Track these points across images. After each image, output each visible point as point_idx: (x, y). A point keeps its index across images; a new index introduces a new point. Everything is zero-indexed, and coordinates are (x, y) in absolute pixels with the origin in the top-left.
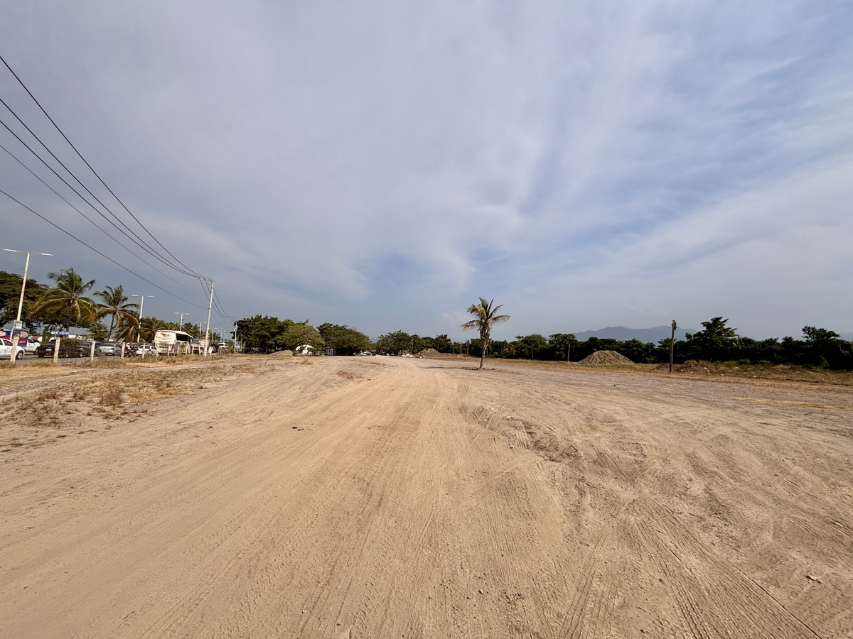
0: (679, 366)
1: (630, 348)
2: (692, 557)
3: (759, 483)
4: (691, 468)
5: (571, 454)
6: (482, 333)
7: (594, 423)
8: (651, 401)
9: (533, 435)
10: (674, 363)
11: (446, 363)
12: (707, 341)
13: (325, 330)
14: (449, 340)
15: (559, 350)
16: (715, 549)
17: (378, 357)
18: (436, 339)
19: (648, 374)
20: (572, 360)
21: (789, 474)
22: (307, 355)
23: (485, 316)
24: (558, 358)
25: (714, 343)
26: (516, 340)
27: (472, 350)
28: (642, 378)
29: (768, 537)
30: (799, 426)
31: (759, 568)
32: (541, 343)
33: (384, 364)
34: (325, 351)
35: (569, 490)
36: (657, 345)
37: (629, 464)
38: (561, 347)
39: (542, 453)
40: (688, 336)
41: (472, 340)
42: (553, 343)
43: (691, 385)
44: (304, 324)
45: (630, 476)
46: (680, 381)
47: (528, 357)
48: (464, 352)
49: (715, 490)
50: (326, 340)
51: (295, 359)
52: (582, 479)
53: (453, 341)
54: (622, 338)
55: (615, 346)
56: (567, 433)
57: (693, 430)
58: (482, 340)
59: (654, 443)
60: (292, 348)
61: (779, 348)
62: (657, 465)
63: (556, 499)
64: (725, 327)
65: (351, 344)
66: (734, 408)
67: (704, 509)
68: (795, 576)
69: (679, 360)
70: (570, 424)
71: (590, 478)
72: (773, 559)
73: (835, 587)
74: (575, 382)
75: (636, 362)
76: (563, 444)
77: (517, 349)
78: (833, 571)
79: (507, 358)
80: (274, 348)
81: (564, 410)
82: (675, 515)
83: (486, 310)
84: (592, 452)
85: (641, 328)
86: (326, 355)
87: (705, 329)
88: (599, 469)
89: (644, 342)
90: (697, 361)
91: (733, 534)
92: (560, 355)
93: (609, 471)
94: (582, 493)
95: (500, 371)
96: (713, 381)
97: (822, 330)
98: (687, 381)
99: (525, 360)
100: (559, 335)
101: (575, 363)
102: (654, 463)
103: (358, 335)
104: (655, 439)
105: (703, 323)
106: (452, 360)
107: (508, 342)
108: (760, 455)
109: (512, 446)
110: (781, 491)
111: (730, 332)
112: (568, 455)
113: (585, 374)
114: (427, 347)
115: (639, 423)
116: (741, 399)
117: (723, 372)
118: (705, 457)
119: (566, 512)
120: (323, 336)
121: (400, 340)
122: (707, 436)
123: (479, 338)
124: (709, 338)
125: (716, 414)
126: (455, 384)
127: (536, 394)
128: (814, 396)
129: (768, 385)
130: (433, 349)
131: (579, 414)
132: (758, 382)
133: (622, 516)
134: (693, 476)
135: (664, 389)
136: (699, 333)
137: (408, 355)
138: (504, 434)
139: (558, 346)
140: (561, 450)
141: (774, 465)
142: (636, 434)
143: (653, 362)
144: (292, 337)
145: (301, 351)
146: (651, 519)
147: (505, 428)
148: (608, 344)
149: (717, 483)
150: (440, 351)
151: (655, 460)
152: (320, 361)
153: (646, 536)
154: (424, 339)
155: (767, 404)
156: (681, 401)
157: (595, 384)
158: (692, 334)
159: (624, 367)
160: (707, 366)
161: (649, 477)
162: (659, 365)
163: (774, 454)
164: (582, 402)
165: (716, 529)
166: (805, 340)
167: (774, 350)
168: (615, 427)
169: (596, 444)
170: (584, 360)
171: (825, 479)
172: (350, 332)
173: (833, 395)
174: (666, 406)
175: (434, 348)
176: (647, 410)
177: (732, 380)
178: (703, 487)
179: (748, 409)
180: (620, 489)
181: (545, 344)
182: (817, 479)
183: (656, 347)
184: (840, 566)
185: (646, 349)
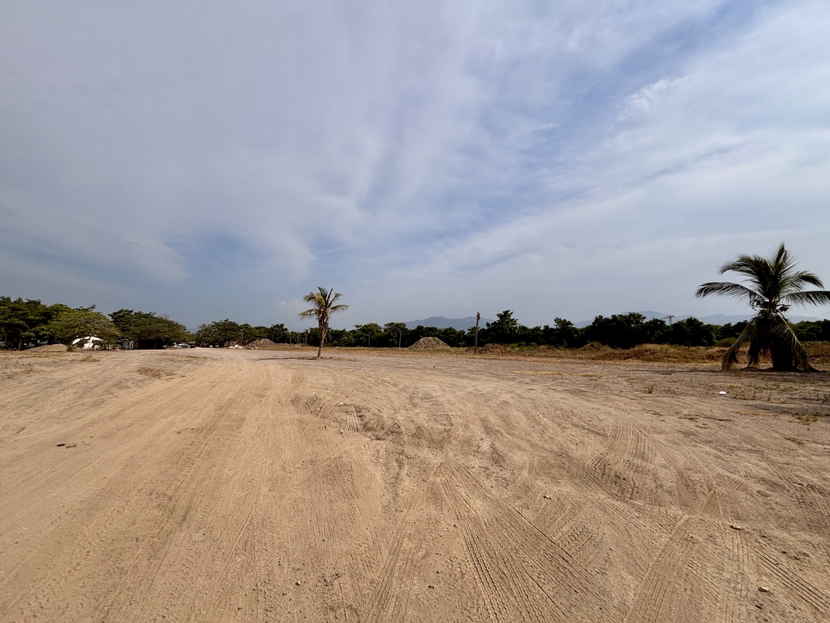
0: (481, 348)
1: (448, 335)
2: (478, 501)
3: (523, 434)
4: (483, 430)
5: (395, 431)
6: (320, 322)
7: (416, 401)
8: (460, 378)
9: (363, 418)
10: (478, 346)
11: (281, 354)
12: (499, 328)
13: (120, 318)
14: (286, 329)
15: (392, 338)
16: (493, 491)
17: (198, 349)
18: (271, 328)
19: (460, 356)
20: (404, 345)
21: (540, 424)
22: (92, 349)
23: (323, 305)
24: (392, 345)
25: (504, 330)
26: (355, 329)
27: (312, 339)
28: (455, 360)
29: (525, 473)
30: (549, 389)
31: (518, 498)
32: (377, 331)
33: (205, 358)
34: (121, 344)
35: (390, 465)
36: (467, 332)
37: (440, 433)
38: (394, 334)
39: (369, 434)
40: (488, 325)
41: (311, 329)
42: (387, 331)
43: (488, 363)
44: (87, 310)
45: (438, 444)
46: (481, 360)
47: (365, 345)
48: (302, 342)
49: (497, 444)
50: (123, 330)
51: (71, 355)
52: (402, 453)
53: (290, 331)
54: (442, 327)
55: (437, 333)
56: (393, 412)
57: (486, 398)
58: (320, 329)
59: (459, 413)
60: (67, 341)
61: (541, 333)
62: (460, 432)
63: (378, 475)
64: (511, 318)
65: (160, 335)
66: (513, 379)
67: (488, 461)
68: (538, 498)
69: (481, 344)
70: (396, 404)
71: (409, 450)
72: (527, 488)
73: (558, 500)
74: (403, 366)
75: (452, 346)
76: (389, 423)
77: (355, 337)
78: (558, 489)
79: (346, 346)
80: (35, 342)
81: (392, 391)
82: (469, 470)
83: (325, 299)
84: (412, 427)
85: (455, 318)
86: (123, 348)
87: (499, 319)
88: (416, 441)
89: (458, 329)
90: (493, 344)
91: (505, 476)
92: (393, 342)
93: (424, 442)
94: (401, 465)
95: (338, 359)
96: (502, 360)
97: (565, 320)
98: (485, 361)
99: (362, 348)
100: (392, 324)
101: (405, 349)
102: (458, 429)
103: (171, 325)
104: (460, 410)
105: (498, 315)
106: (289, 350)
107: (348, 330)
108: (526, 413)
109: (342, 431)
110: (535, 438)
111: (514, 322)
112: (392, 432)
113: (412, 358)
114: (260, 337)
115: (450, 397)
116: (518, 372)
117: (509, 352)
118: (493, 420)
119: (386, 486)
120: (117, 326)
121: (226, 330)
122: (495, 403)
123: (318, 327)
124: (501, 326)
125: (503, 384)
126: (290, 375)
127: (370, 379)
128: (557, 367)
129: (534, 361)
130: (267, 340)
131: (404, 394)
132: (528, 359)
133: (431, 479)
134: (483, 436)
135: (470, 368)
136: (495, 322)
137: (236, 346)
138: (336, 420)
139: (392, 334)
140: (387, 428)
141: (534, 420)
142: (447, 406)
143: (464, 347)
144: (67, 327)
145: (81, 344)
146: (453, 477)
147: (337, 415)
148: (431, 332)
149: (499, 439)
150: (275, 341)
151: (459, 427)
152: (114, 356)
153: (447, 492)
154: (257, 328)
155: (532, 375)
156: (480, 376)
157: (419, 367)
158: (490, 323)
159: (442, 351)
160: (499, 348)
161: (454, 441)
162: (467, 348)
163: (534, 411)
164: (407, 383)
165: (495, 475)
166: (555, 328)
167: (539, 335)
168: (432, 403)
169: (415, 419)
170: (412, 346)
171: (559, 425)
172: (160, 320)
173: (568, 365)
174: (470, 381)
175: (268, 338)
176: (457, 386)
177: (514, 358)
178: (490, 443)
179: (521, 380)
180: (432, 456)
181: (380, 332)
182: (555, 426)
183: (466, 334)
184: (562, 484)
185: (459, 336)
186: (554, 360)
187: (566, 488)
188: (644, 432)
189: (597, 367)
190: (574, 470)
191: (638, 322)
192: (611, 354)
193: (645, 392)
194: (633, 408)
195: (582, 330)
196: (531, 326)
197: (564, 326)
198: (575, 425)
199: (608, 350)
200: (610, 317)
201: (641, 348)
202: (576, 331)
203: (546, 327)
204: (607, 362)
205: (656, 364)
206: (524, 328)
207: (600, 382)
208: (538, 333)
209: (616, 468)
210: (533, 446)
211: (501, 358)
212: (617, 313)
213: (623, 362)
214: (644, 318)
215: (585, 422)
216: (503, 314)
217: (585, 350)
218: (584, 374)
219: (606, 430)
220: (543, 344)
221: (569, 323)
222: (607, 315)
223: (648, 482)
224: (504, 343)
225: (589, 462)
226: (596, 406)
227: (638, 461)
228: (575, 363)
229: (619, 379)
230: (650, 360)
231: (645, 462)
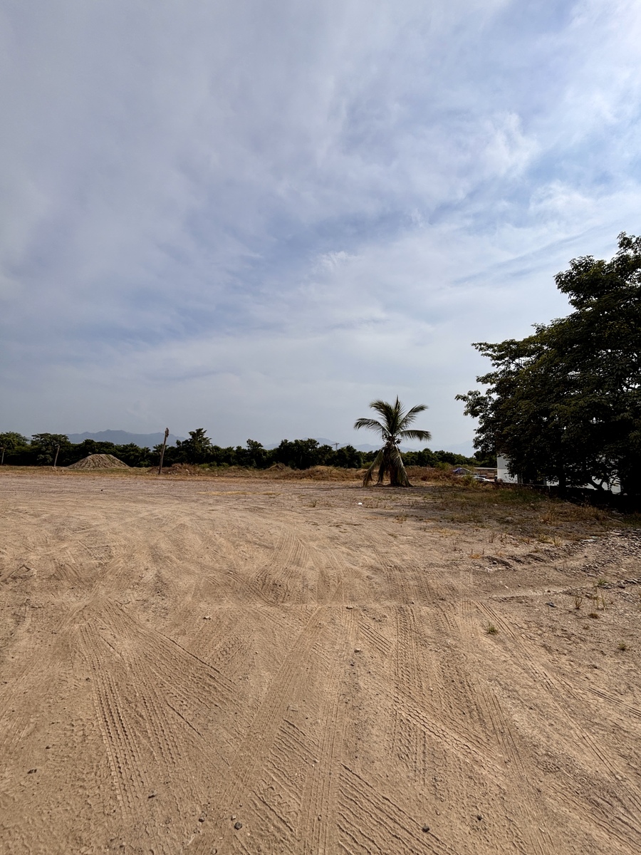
0: (167, 468)
1: (127, 452)
3: (195, 557)
4: (150, 558)
5: (19, 576)
7: (65, 533)
8: (134, 502)
10: (164, 466)
12: (191, 447)
15: (44, 453)
19: (139, 476)
20: (60, 464)
21: (215, 545)
24: (42, 463)
25: (196, 450)
28: (132, 481)
29: (189, 598)
30: (231, 508)
31: (176, 625)
32: (19, 444)
36: (152, 450)
37: (90, 570)
40: (178, 443)
42: (37, 444)
43: (172, 485)
45: (83, 582)
46: (164, 482)
49: (163, 572)
52: (26, 603)
54: (119, 442)
55: (113, 450)
57: (160, 522)
59: (124, 542)
61: (233, 454)
62: (121, 564)
64: (205, 437)
66: (196, 501)
67: (149, 592)
68: (198, 621)
69: (167, 464)
71: (38, 597)
72: (188, 614)
74: (55, 490)
75: (131, 466)
76: (12, 566)
81: (29, 523)
82: (122, 607)
84: (51, 566)
85: (140, 433)
87: (191, 437)
88: (53, 583)
89: (141, 446)
90: (182, 464)
91: (166, 605)
92: (45, 459)
93: (66, 583)
98: (169, 482)
100: (47, 435)
101: (64, 468)
102: (119, 561)
104: (125, 539)
105: (190, 433)
108: (201, 535)
110: (207, 559)
111: (207, 441)
112: (14, 578)
113: (71, 479)
115: (115, 525)
116: (203, 493)
117: (199, 472)
118: (164, 545)
122: (171, 527)
124: (193, 445)
125: (185, 507)
128: (244, 487)
129: (222, 481)
131: (48, 526)
132: (217, 479)
133: (66, 628)
134: (149, 565)
135: (149, 490)
136: (187, 441)
139: (44, 448)
140: (6, 574)
141: (208, 541)
142: (109, 536)
143: (147, 466)
146: (98, 619)
148: (105, 448)
149: (167, 566)
151: (120, 559)
153: (86, 639)
155: (218, 495)
156: (159, 499)
158: (181, 441)
159: (118, 471)
160: (187, 468)
161: (110, 577)
162: (150, 468)
163: (211, 532)
164: (56, 511)
165: (154, 606)
167: (230, 456)
168: (87, 534)
169: (58, 556)
170: (75, 465)
171: (233, 543)
173: (253, 485)
174: (146, 505)
176: (127, 511)
177: (202, 478)
178: (155, 572)
179: (205, 501)
180: (74, 599)
181: (24, 445)
182: (229, 545)
183: (151, 452)
184: (225, 602)
185: (143, 454)
186: (242, 480)
187: (229, 605)
188: (303, 541)
189: (278, 485)
190: (239, 585)
191: (314, 447)
192: (291, 474)
193: (310, 506)
194: (299, 521)
195: (270, 452)
196: (223, 446)
197: (255, 446)
198: (248, 542)
199: (289, 470)
200: (293, 442)
201: (314, 469)
202: (265, 452)
203: (239, 448)
204: (287, 481)
205: (323, 483)
206: (217, 448)
207: (277, 499)
208: (231, 453)
209: (275, 577)
210: (203, 567)
211: (188, 479)
212: (299, 439)
213: (299, 481)
214: (318, 443)
215: (257, 538)
216: (196, 432)
217: (271, 470)
218: (265, 492)
219: (274, 543)
220: (234, 464)
221: (260, 445)
222: (291, 440)
223: (298, 584)
224: (194, 463)
225: (253, 575)
226: (269, 522)
227: (293, 568)
228: (260, 482)
229: (293, 496)
230: (318, 479)
231: (299, 568)
